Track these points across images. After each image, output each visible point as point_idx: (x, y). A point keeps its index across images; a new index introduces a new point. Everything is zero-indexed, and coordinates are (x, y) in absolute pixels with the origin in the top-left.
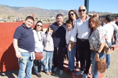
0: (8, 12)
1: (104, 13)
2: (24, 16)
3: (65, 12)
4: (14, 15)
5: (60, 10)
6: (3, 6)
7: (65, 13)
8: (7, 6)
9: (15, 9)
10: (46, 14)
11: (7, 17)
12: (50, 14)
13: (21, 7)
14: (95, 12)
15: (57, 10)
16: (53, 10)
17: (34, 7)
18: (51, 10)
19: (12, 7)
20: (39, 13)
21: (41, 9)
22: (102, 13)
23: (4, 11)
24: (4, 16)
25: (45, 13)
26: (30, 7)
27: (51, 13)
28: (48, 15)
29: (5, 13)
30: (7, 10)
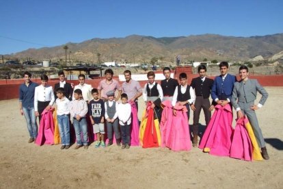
0: (151, 50)
2: (184, 56)
4: (163, 56)
6: (143, 39)
8: (150, 38)
9: (164, 42)
10: (237, 48)
11: (149, 61)
12: (250, 49)
13: (177, 38)
15: (270, 36)
16: (257, 37)
17: (207, 35)
18: (252, 37)
19: (159, 40)
20: (219, 48)
21: (225, 38)
23: (144, 47)
24: (143, 60)
25: (234, 46)
26: (197, 36)
28: (242, 51)
29: (145, 53)
30: (148, 46)
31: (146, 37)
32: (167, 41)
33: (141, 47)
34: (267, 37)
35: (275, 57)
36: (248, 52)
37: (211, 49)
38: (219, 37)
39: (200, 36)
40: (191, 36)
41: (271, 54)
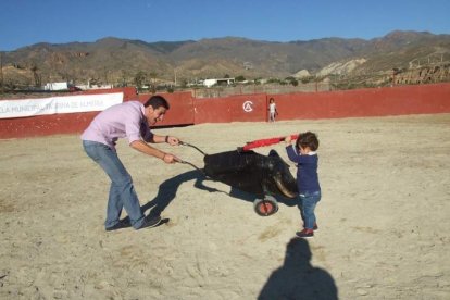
0: (140, 63)
2: (195, 72)
3: (350, 46)
5: (331, 40)
7: (351, 50)
9: (162, 49)
10: (273, 59)
12: (290, 59)
13: (182, 43)
15: (317, 41)
16: (300, 43)
17: (229, 39)
18: (292, 42)
19: (152, 46)
20: (247, 59)
21: (254, 44)
25: (268, 56)
26: (214, 39)
27: (291, 54)
28: (279, 63)
30: (134, 55)
31: (132, 42)
32: (167, 48)
34: (313, 42)
35: (325, 71)
36: (287, 65)
37: (235, 60)
38: (245, 43)
39: (217, 39)
40: (204, 40)
41: (319, 68)
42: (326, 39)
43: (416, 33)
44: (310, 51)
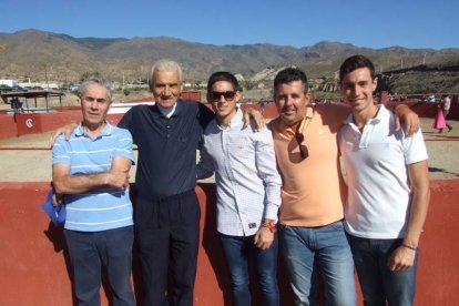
0: (69, 59)
1: (441, 51)
2: (130, 72)
3: (283, 53)
5: (264, 45)
6: (50, 37)
7: (283, 56)
8: (62, 36)
9: (91, 45)
10: (208, 62)
12: (225, 63)
13: (113, 40)
14: (402, 48)
15: (250, 46)
16: (234, 47)
17: (163, 38)
18: (227, 46)
19: (80, 42)
21: (190, 45)
22: (433, 53)
23: (54, 54)
25: (203, 59)
26: (147, 39)
27: (226, 58)
29: (59, 64)
30: (62, 50)
31: (57, 36)
32: (96, 45)
33: (48, 53)
34: (247, 47)
35: (258, 77)
38: (180, 43)
39: (151, 39)
40: (137, 38)
41: (253, 73)
42: (259, 45)
43: (342, 45)
44: (244, 56)
